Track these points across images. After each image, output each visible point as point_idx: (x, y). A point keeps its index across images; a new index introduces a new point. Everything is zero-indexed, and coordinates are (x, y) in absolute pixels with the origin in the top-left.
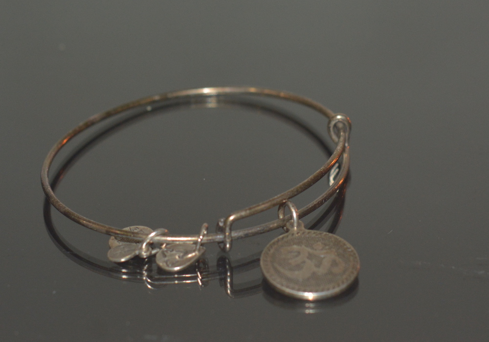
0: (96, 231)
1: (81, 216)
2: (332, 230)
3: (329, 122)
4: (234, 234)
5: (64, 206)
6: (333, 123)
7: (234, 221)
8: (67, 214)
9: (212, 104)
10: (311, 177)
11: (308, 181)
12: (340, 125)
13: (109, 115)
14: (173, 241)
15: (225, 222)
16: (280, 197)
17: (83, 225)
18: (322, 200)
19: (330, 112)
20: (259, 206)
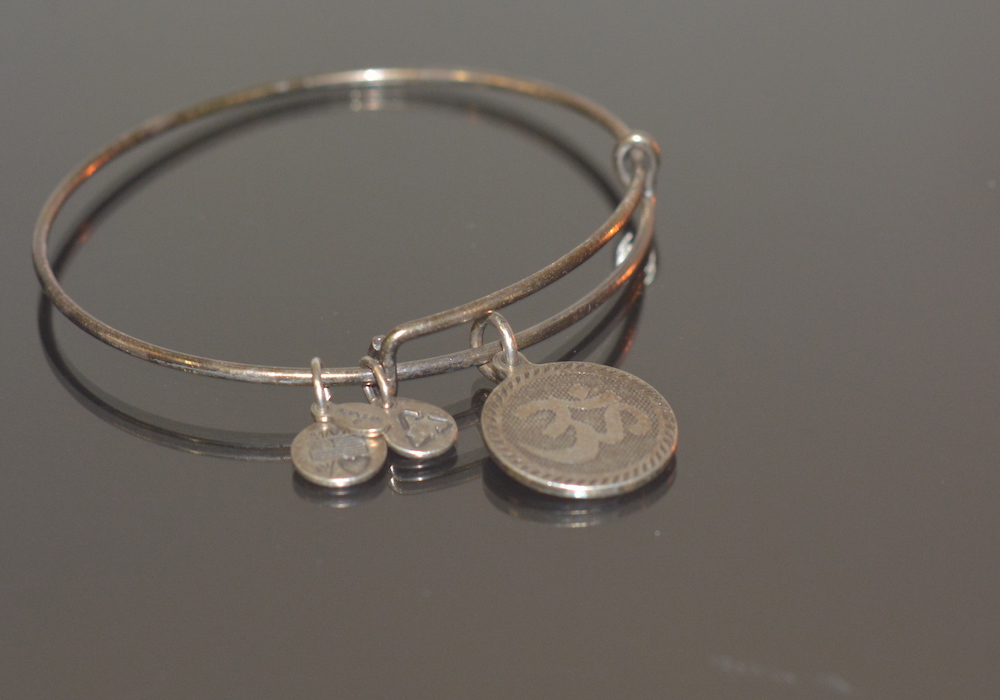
0: (129, 354)
1: (101, 324)
2: (613, 360)
3: (616, 148)
4: (402, 370)
5: (71, 301)
6: (623, 150)
7: (401, 341)
8: (74, 319)
9: (375, 103)
10: (564, 258)
11: (557, 266)
12: (638, 155)
13: (181, 120)
14: (279, 378)
15: (384, 342)
16: (497, 296)
17: (105, 342)
18: (587, 306)
19: (620, 126)
20: (453, 313)
